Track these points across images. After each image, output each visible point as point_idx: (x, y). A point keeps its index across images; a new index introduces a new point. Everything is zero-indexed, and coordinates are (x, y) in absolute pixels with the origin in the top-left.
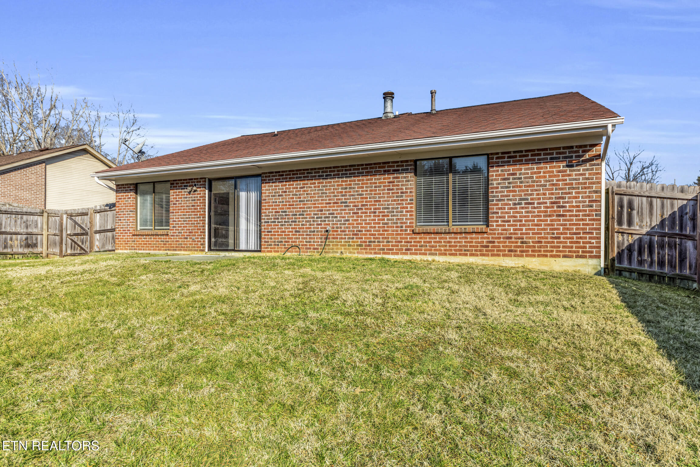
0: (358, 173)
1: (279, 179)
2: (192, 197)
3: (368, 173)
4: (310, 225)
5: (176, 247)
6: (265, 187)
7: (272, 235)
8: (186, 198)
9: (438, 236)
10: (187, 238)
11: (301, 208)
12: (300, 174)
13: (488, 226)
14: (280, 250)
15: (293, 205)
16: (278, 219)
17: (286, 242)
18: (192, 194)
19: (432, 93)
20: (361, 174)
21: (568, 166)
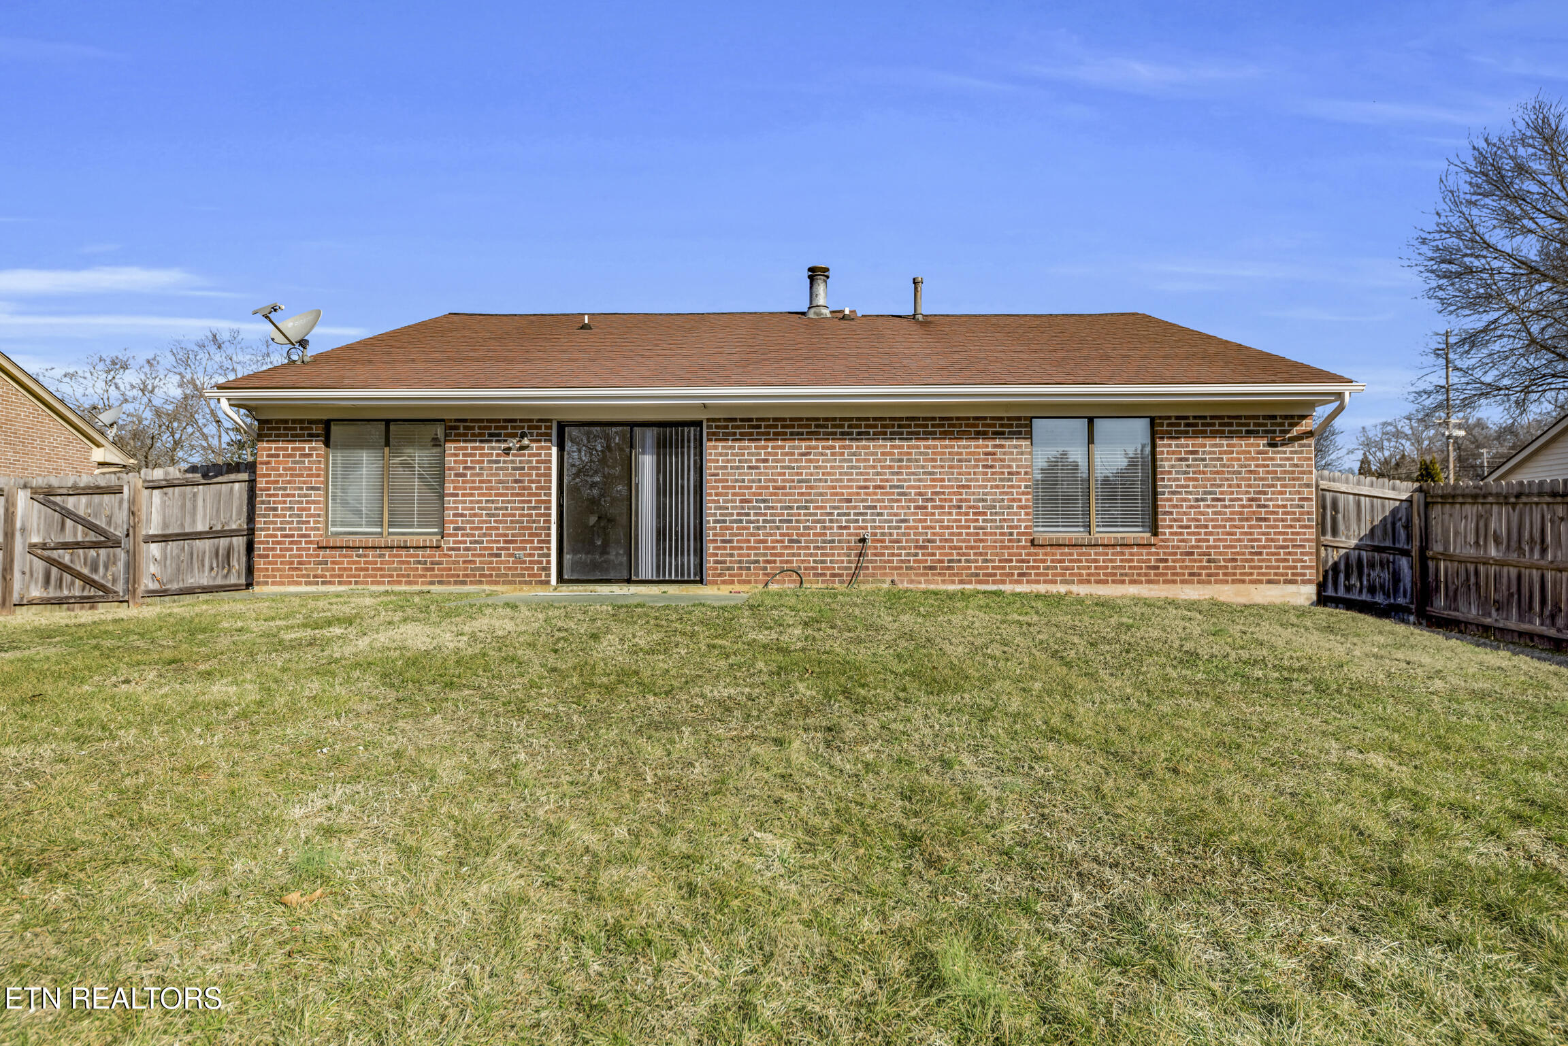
0: (925, 433)
1: (751, 434)
2: (513, 462)
3: (945, 435)
4: (825, 528)
5: (466, 576)
6: (715, 448)
7: (732, 548)
8: (498, 462)
9: (1075, 551)
10: (498, 555)
11: (802, 494)
12: (800, 426)
13: (1155, 534)
14: (753, 578)
15: (784, 488)
16: (748, 514)
17: (768, 562)
18: (514, 455)
19: (915, 282)
20: (929, 435)
21: (1270, 445)
